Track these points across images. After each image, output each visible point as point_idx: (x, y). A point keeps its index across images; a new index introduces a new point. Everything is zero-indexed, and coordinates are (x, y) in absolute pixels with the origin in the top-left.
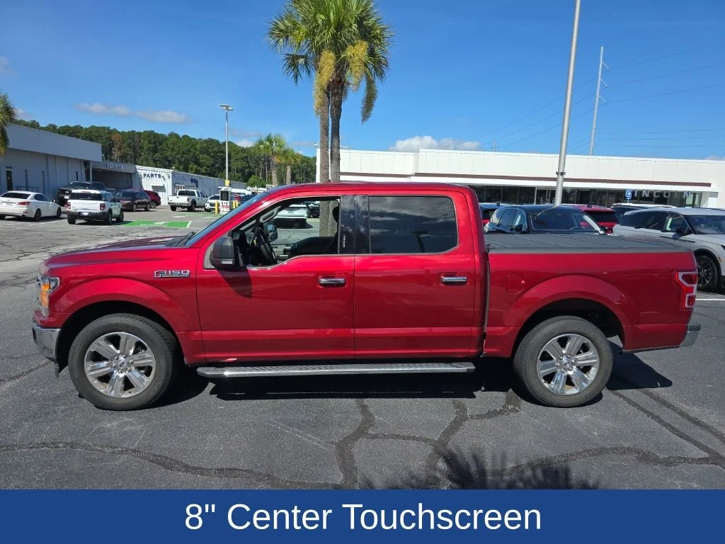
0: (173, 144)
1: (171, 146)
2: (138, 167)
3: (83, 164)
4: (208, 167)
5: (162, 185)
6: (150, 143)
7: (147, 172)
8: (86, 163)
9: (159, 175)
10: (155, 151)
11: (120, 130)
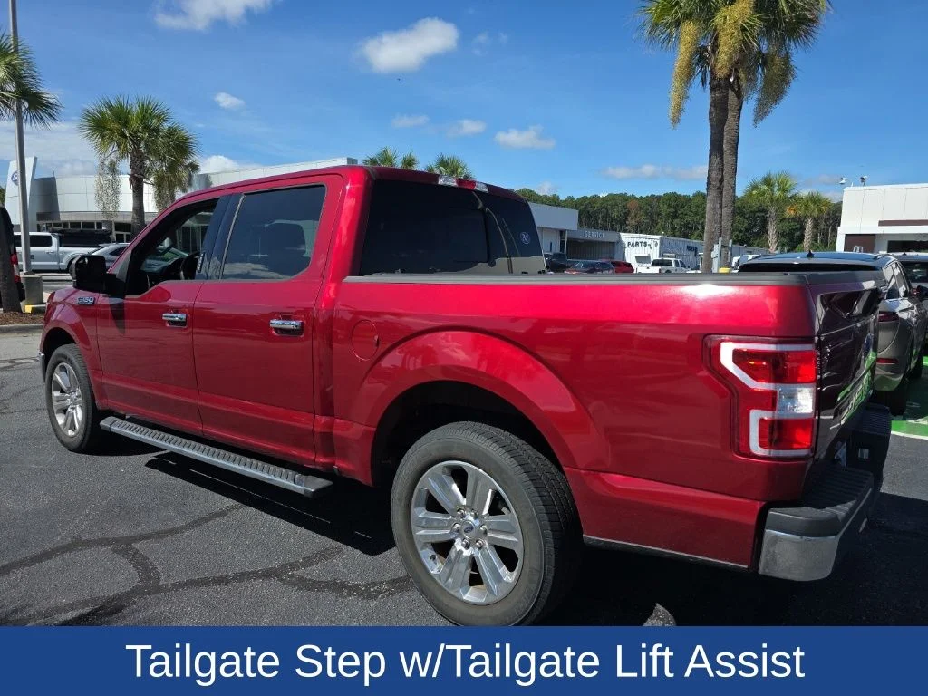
0: (697, 206)
1: (694, 210)
2: (622, 234)
3: (558, 234)
4: (741, 231)
5: (646, 255)
6: (669, 207)
7: (631, 241)
8: (562, 232)
9: (645, 243)
10: (675, 216)
11: (638, 196)
